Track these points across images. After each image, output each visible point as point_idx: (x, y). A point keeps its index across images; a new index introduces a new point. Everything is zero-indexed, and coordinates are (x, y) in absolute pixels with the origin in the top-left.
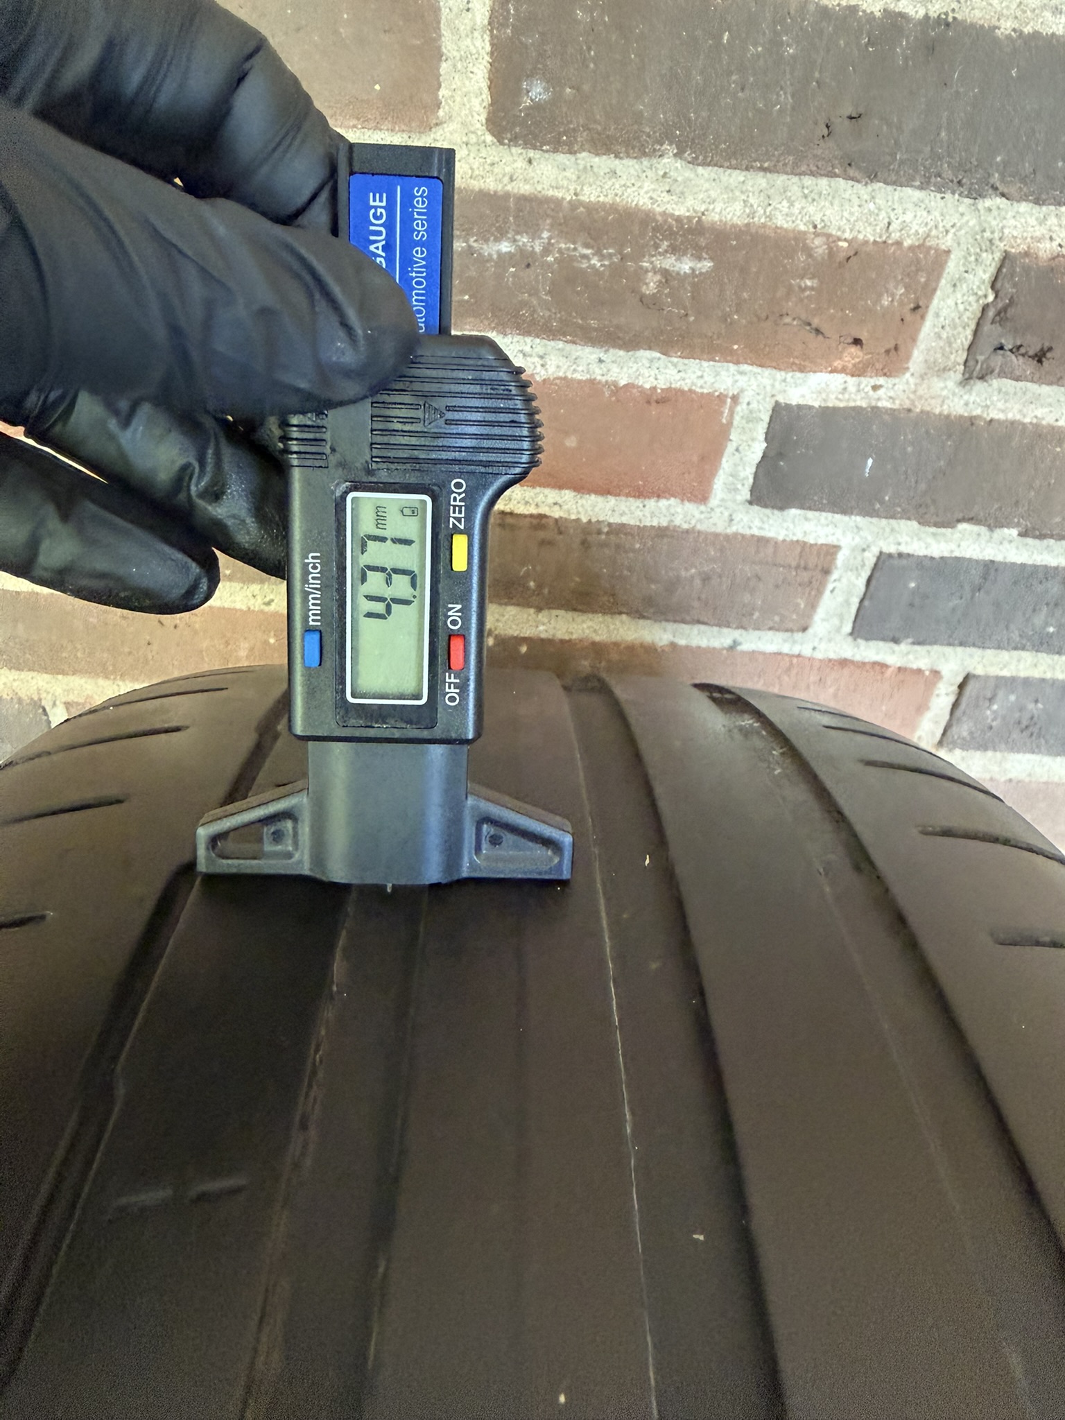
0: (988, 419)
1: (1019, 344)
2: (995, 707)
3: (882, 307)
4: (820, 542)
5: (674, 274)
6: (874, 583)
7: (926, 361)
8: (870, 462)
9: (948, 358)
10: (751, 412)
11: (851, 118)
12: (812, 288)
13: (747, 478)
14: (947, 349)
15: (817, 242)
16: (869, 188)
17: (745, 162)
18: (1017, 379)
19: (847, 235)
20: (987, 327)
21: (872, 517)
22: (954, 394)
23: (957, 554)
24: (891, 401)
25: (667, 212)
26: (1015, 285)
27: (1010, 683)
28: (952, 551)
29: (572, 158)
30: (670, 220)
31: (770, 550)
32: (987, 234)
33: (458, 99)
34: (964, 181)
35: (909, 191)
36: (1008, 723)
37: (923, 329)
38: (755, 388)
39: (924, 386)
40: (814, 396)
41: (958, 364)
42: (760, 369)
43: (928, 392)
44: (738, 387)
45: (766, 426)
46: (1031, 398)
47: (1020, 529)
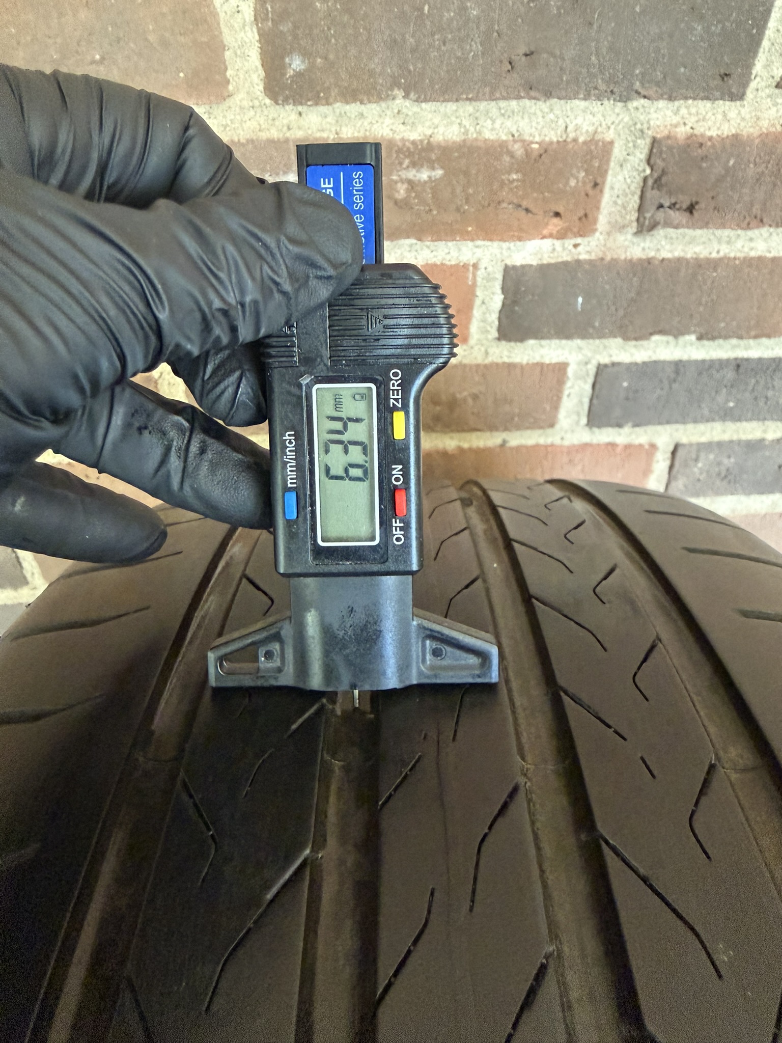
0: (661, 258)
1: (673, 201)
2: (700, 465)
3: (570, 187)
4: (554, 361)
5: (417, 182)
6: (597, 386)
7: (609, 223)
8: (580, 300)
9: (625, 218)
10: (489, 274)
11: (526, 55)
12: (518, 180)
13: (493, 322)
14: (624, 212)
15: (517, 146)
16: (548, 103)
17: (455, 97)
18: (676, 227)
19: (537, 139)
20: (649, 194)
21: (588, 338)
22: (633, 244)
23: (654, 358)
24: (588, 254)
25: (405, 138)
26: (664, 160)
27: (708, 446)
28: (650, 357)
29: (330, 108)
30: (407, 143)
31: (518, 371)
32: (639, 126)
33: (242, 76)
34: (615, 90)
35: (576, 102)
36: (712, 475)
37: (603, 200)
38: (489, 256)
39: (611, 240)
40: (533, 257)
41: (633, 221)
42: (490, 243)
43: (614, 244)
44: (477, 257)
45: (501, 283)
46: (689, 239)
47: (698, 335)
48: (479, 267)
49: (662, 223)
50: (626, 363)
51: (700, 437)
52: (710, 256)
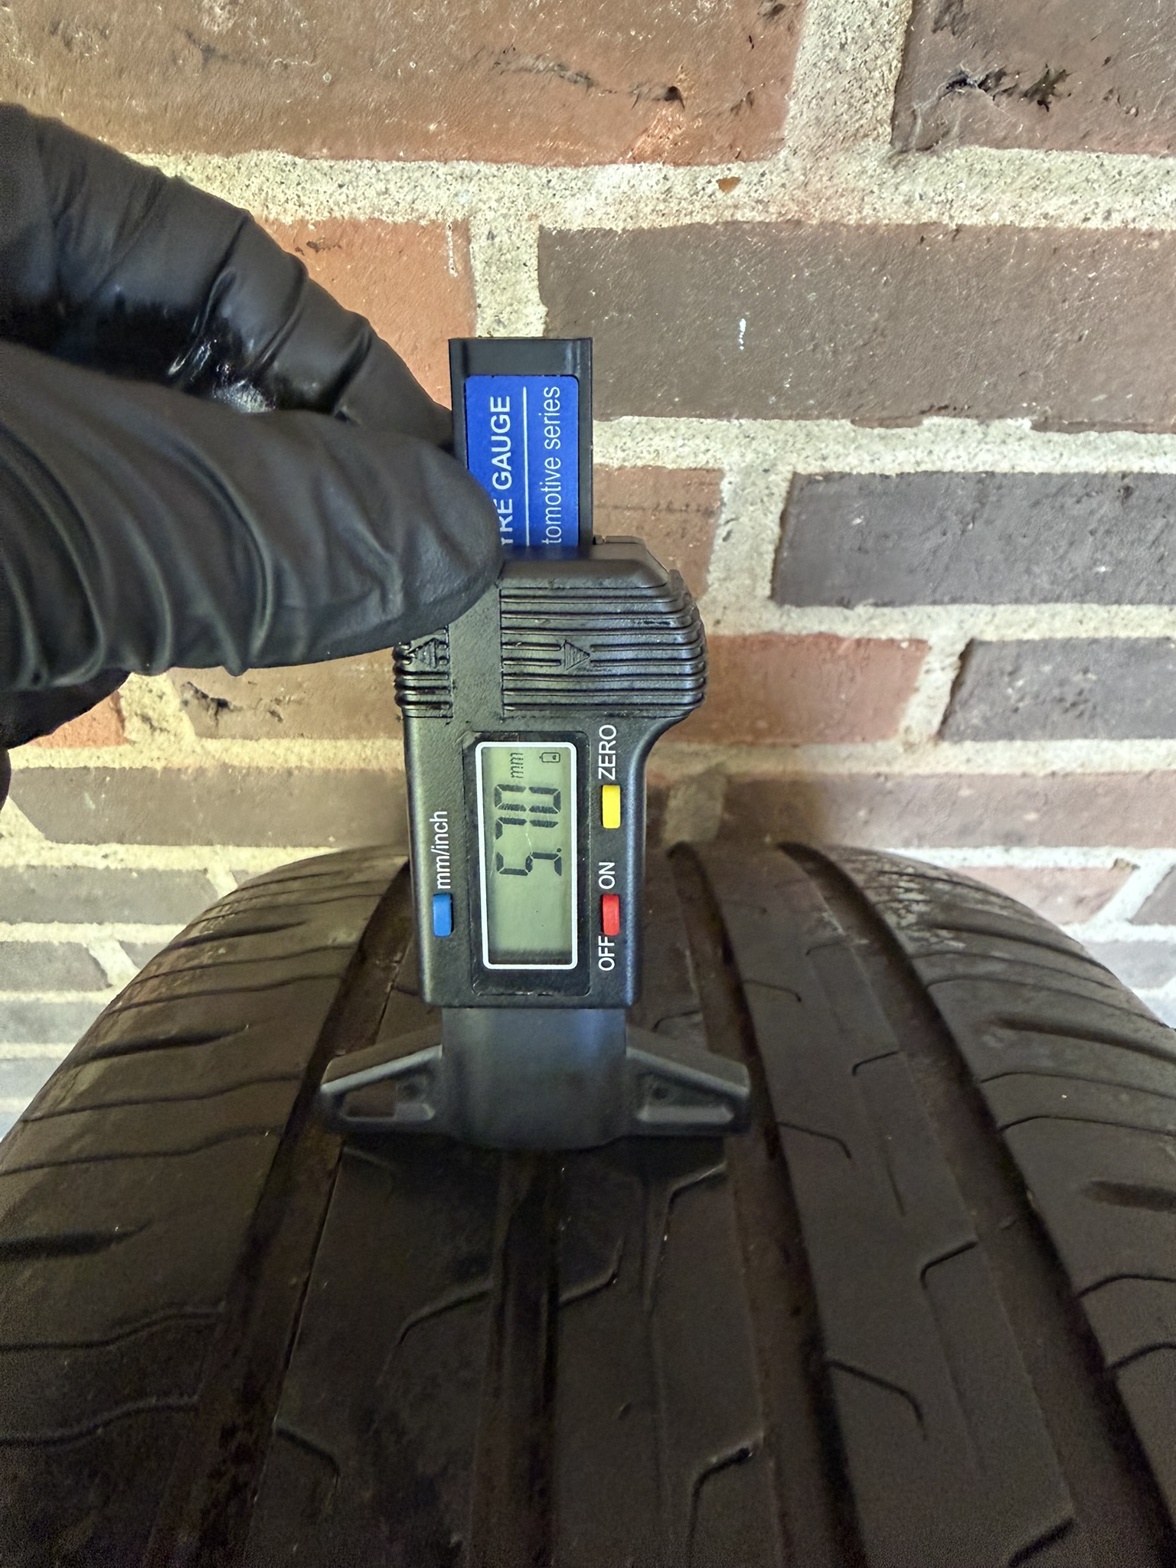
0: (953, 227)
1: (996, 68)
2: (1020, 683)
4: (687, 463)
6: (792, 522)
7: (818, 121)
8: (743, 324)
9: (861, 111)
10: (500, 251)
14: (857, 93)
18: (999, 144)
20: (925, 42)
21: (767, 417)
22: (881, 183)
23: (927, 466)
24: (760, 207)
27: (1041, 649)
28: (918, 463)
36: (1044, 702)
37: (799, 55)
38: (494, 205)
39: (822, 172)
40: (612, 210)
41: (881, 122)
42: (495, 167)
43: (829, 183)
44: (463, 206)
45: (535, 275)
46: (1032, 178)
47: (1035, 417)
48: (473, 231)
49: (956, 130)
50: (859, 474)
51: (1025, 631)
52: (1084, 226)
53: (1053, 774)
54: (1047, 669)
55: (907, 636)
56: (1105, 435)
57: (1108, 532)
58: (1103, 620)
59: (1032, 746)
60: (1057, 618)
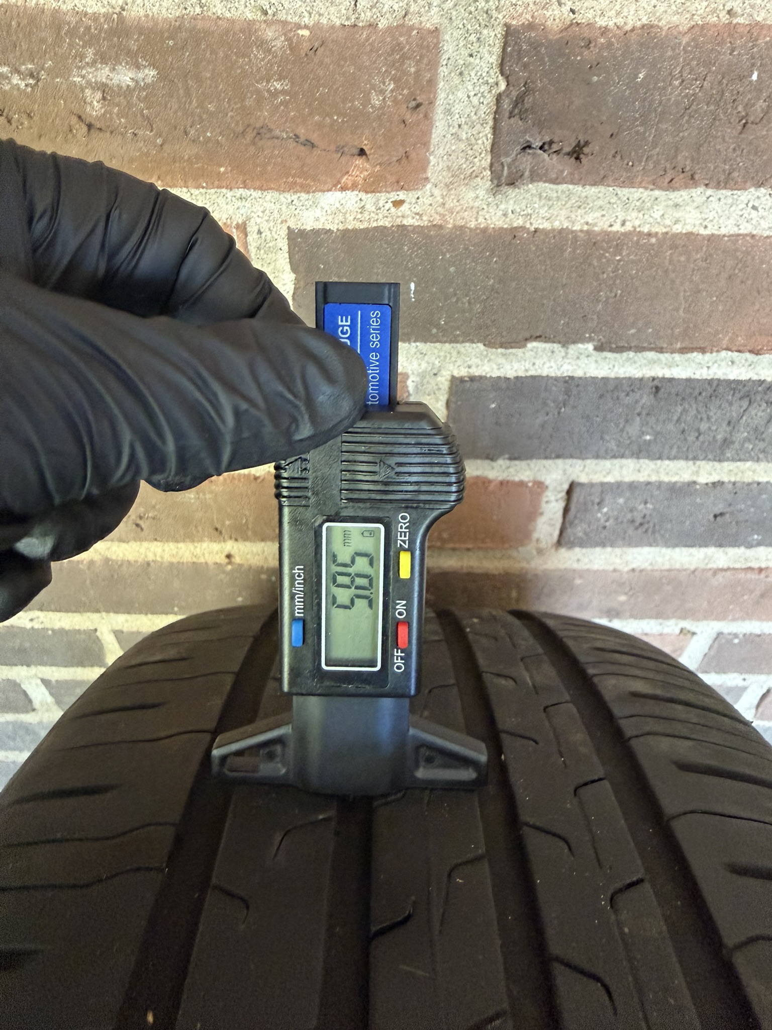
0: (532, 229)
1: (547, 139)
2: (605, 510)
3: (374, 107)
5: (116, 89)
6: (453, 406)
7: (449, 168)
8: (412, 286)
9: (473, 163)
10: (265, 241)
12: (283, 92)
14: (470, 152)
15: (272, 32)
19: (306, 20)
20: (507, 125)
21: (432, 342)
22: (488, 204)
24: (418, 217)
26: (525, 66)
27: (617, 488)
30: (84, 20)
32: (481, 4)
36: (622, 522)
37: (434, 131)
38: (261, 214)
39: (453, 197)
40: (330, 218)
41: (484, 169)
42: (260, 192)
43: (458, 204)
44: (242, 215)
45: (287, 255)
46: (577, 201)
47: (596, 343)
48: (249, 229)
49: (527, 174)
50: (491, 377)
51: (605, 476)
52: (610, 229)
53: (633, 570)
54: (621, 501)
55: (531, 478)
56: (640, 355)
57: (648, 414)
58: (653, 470)
59: (618, 551)
60: (624, 468)
